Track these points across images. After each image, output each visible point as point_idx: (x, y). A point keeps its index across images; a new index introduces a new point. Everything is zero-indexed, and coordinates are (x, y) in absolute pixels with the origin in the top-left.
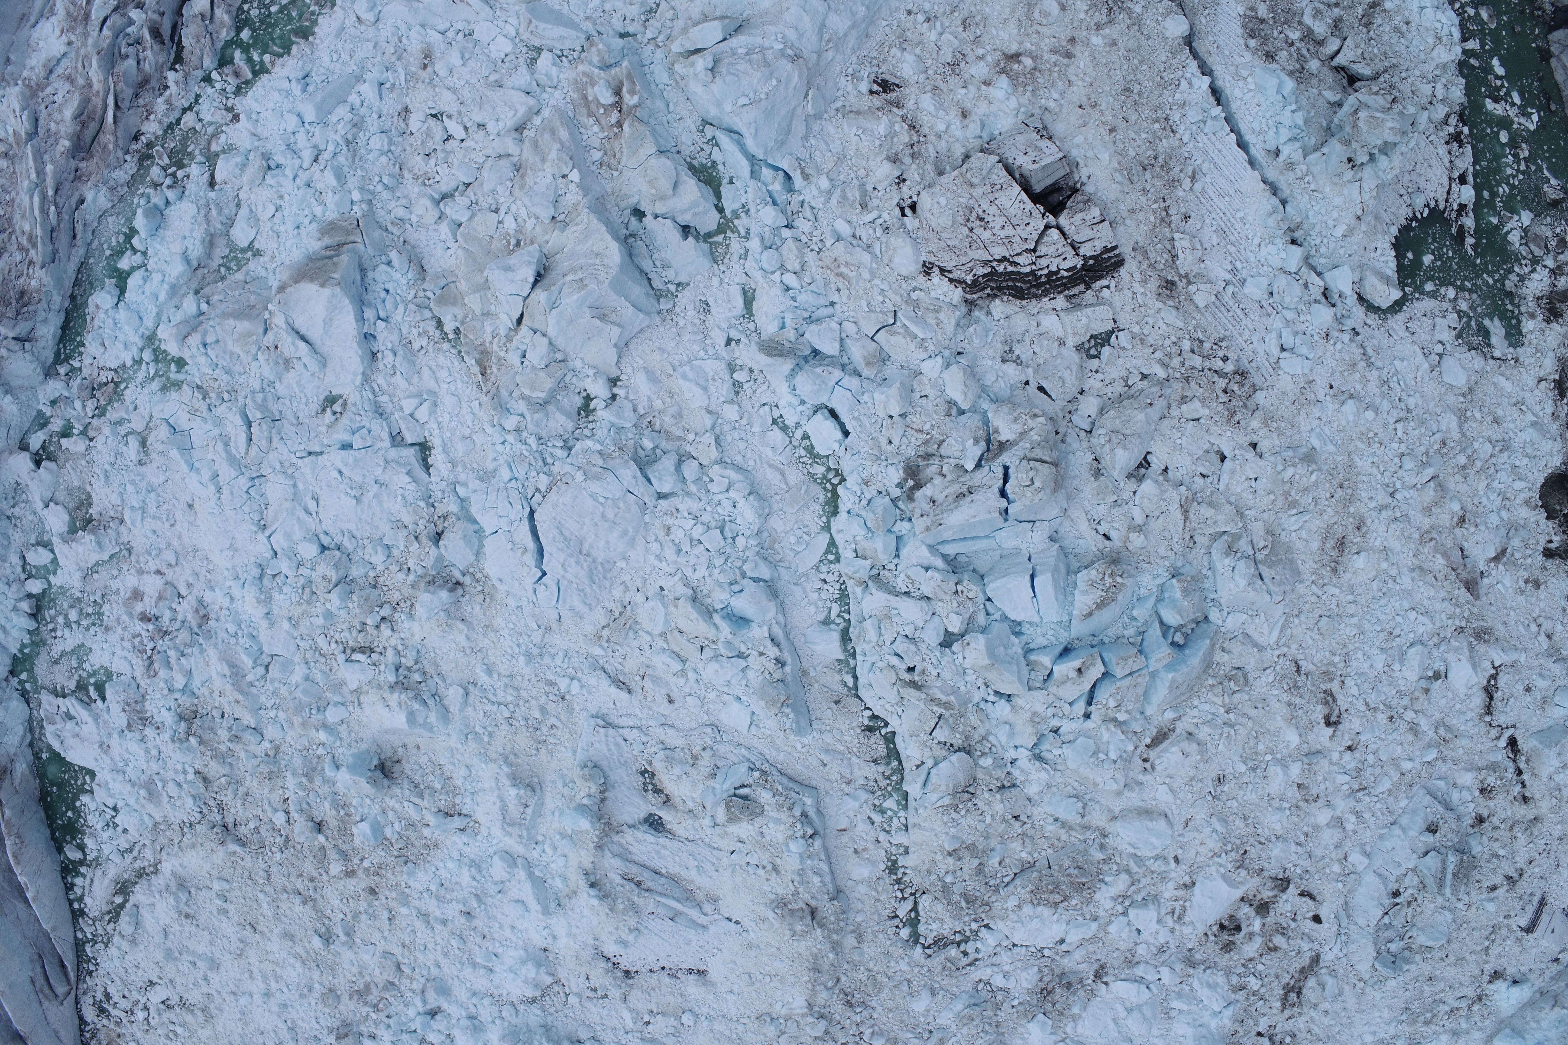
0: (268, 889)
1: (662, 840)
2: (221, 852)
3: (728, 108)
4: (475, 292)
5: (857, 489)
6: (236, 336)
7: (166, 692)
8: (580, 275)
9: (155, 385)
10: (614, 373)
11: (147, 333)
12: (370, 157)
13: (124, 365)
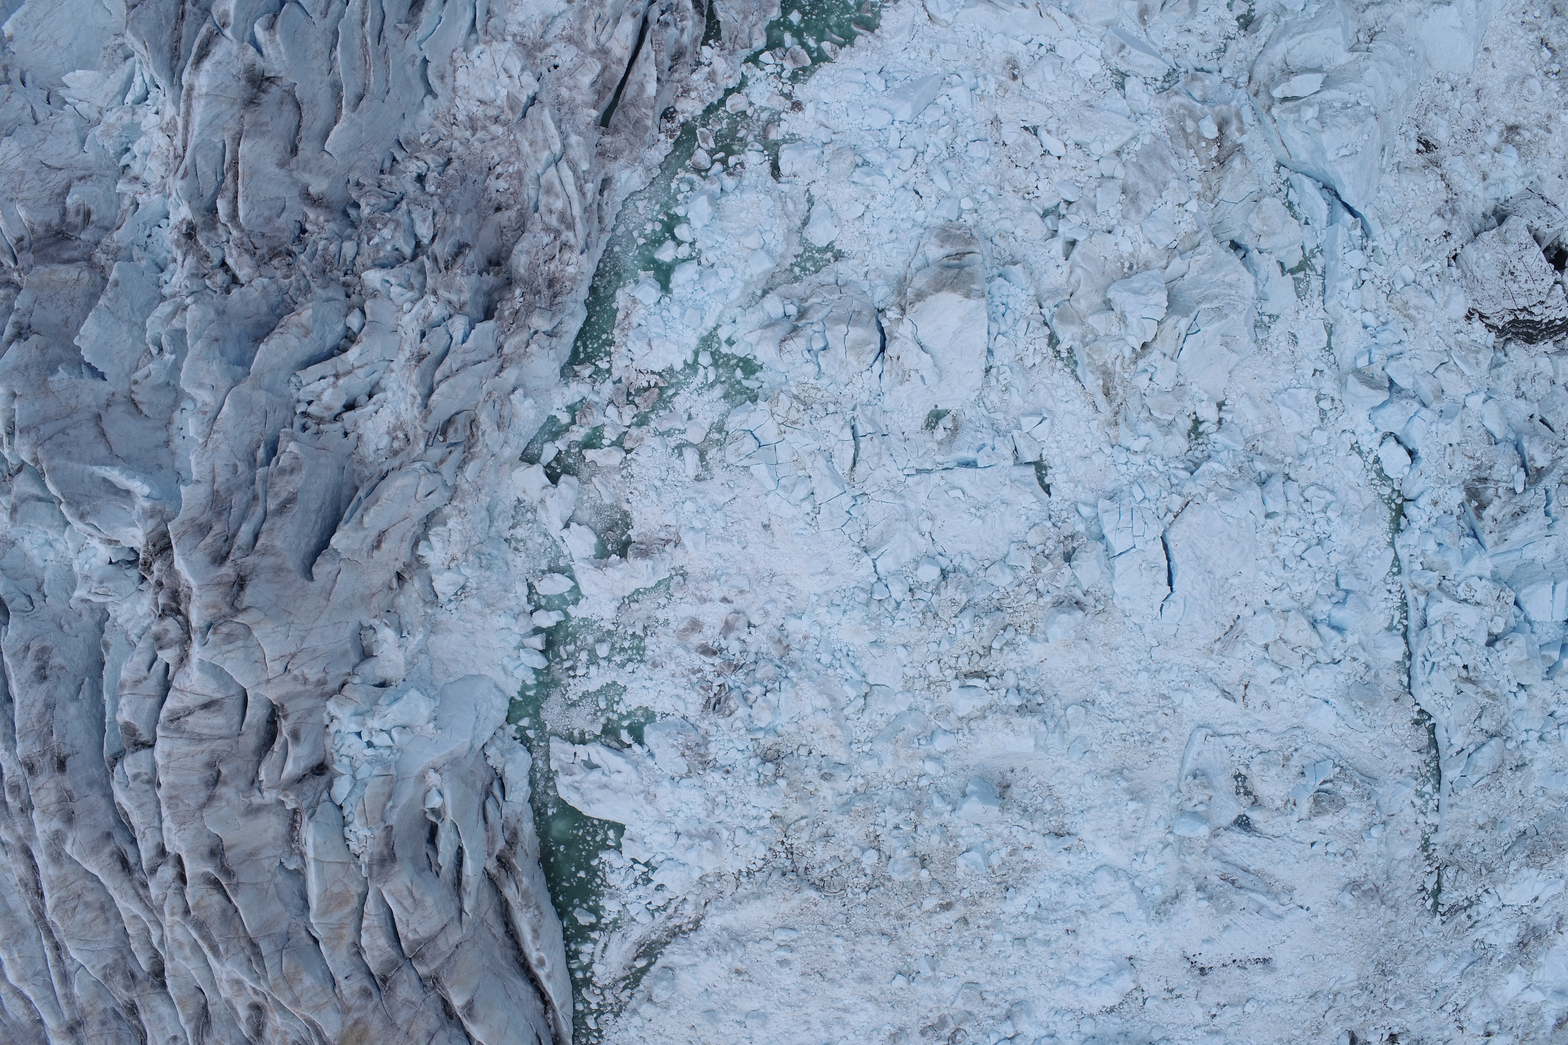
0: (846, 933)
1: (1253, 839)
2: (796, 900)
3: (1330, 156)
4: (1094, 313)
5: (1428, 509)
6: (848, 344)
7: (743, 731)
8: (1216, 304)
9: (718, 391)
10: (1221, 398)
11: (705, 334)
12: (975, 165)
13: (671, 369)
